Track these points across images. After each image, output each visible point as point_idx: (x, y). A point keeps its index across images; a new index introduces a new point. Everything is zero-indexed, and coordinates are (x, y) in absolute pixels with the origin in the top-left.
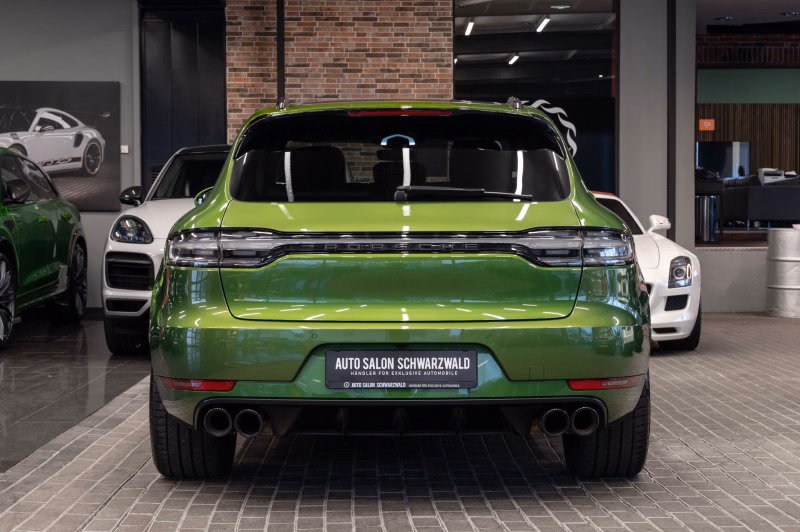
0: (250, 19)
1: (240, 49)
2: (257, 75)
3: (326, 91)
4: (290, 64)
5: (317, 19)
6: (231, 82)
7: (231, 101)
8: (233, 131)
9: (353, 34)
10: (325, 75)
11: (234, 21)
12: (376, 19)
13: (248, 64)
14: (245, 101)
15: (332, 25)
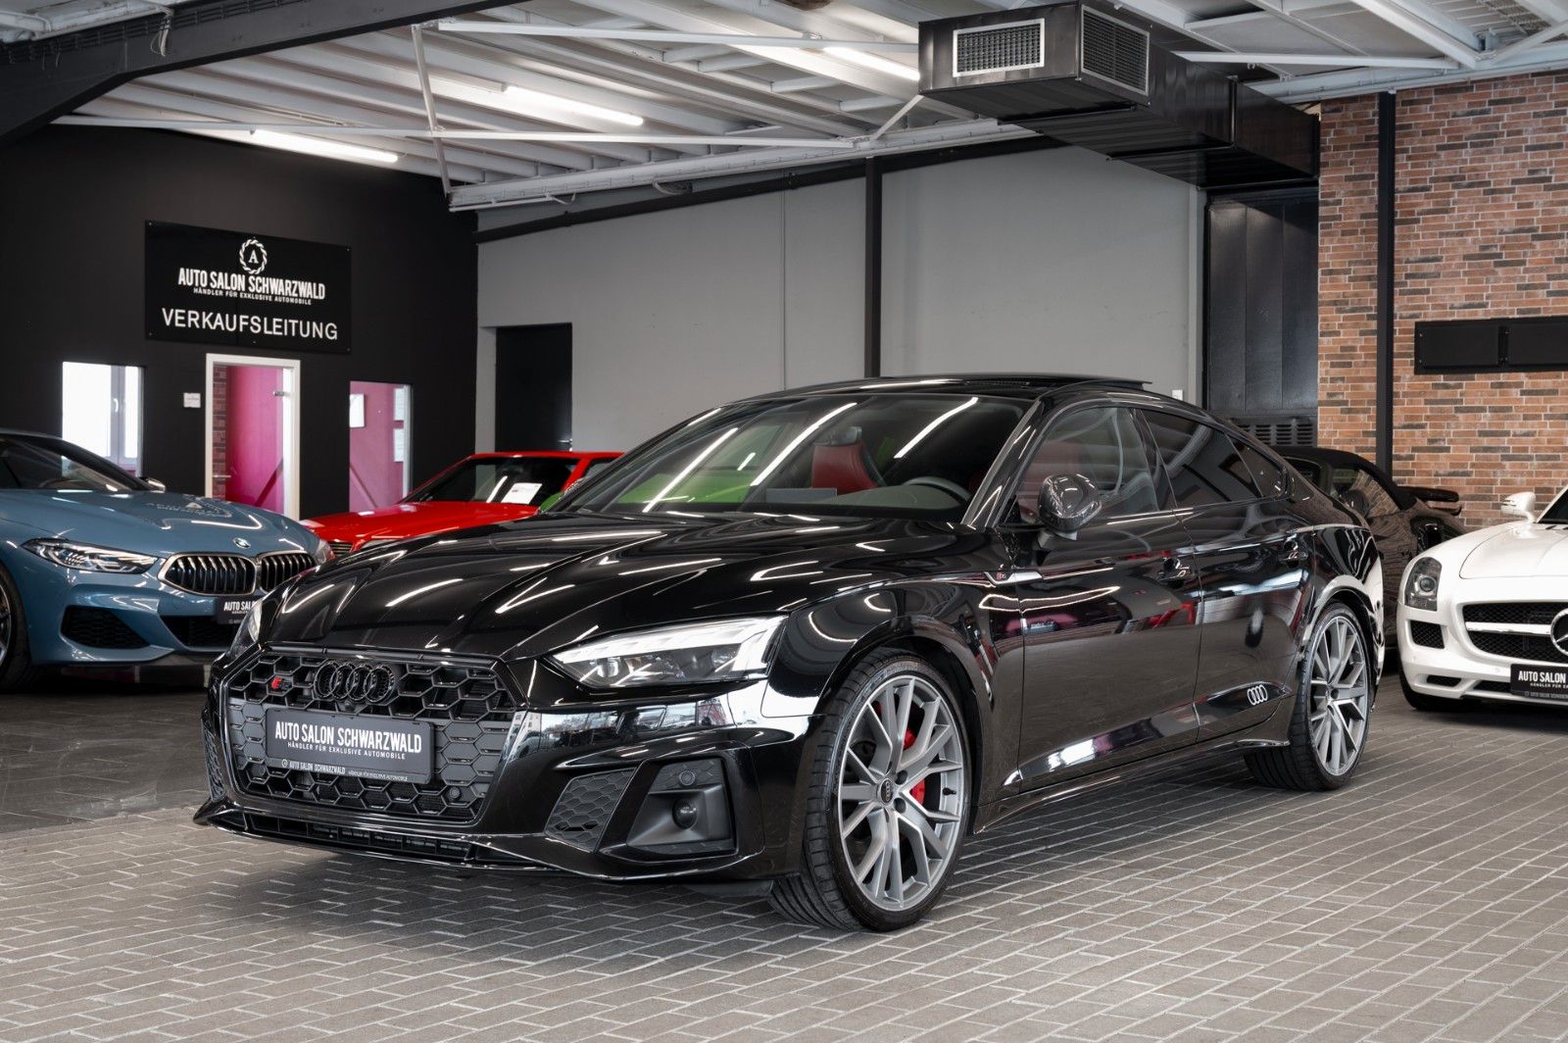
0: (1353, 194)
1: (1339, 241)
2: (1363, 278)
3: (1468, 297)
4: (1412, 259)
5: (1455, 187)
6: (1325, 290)
7: (1324, 319)
8: (1325, 365)
9: (1510, 206)
10: (1465, 273)
11: (1330, 200)
12: (1549, 179)
13: (1350, 263)
14: (1345, 319)
15: (1478, 193)
